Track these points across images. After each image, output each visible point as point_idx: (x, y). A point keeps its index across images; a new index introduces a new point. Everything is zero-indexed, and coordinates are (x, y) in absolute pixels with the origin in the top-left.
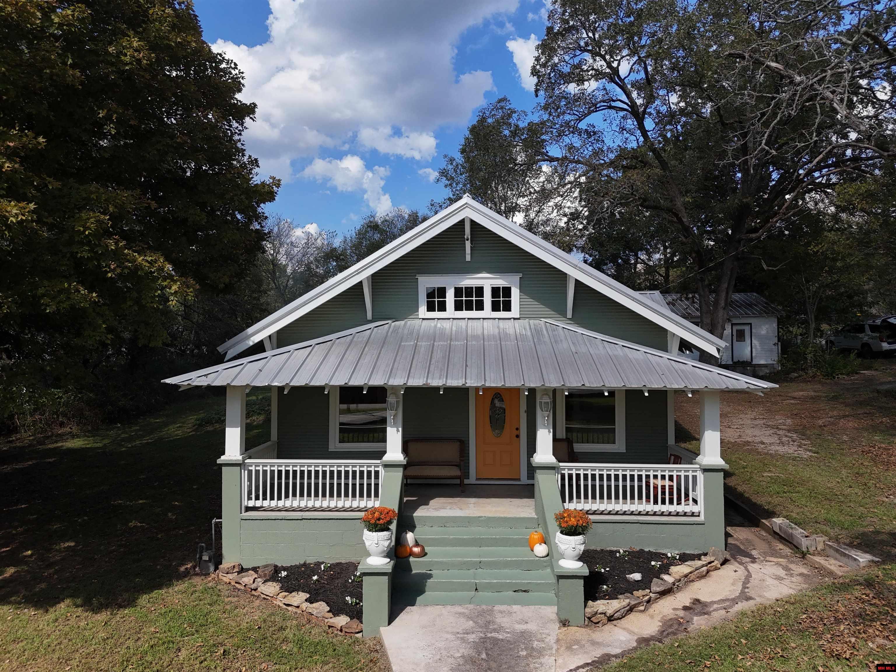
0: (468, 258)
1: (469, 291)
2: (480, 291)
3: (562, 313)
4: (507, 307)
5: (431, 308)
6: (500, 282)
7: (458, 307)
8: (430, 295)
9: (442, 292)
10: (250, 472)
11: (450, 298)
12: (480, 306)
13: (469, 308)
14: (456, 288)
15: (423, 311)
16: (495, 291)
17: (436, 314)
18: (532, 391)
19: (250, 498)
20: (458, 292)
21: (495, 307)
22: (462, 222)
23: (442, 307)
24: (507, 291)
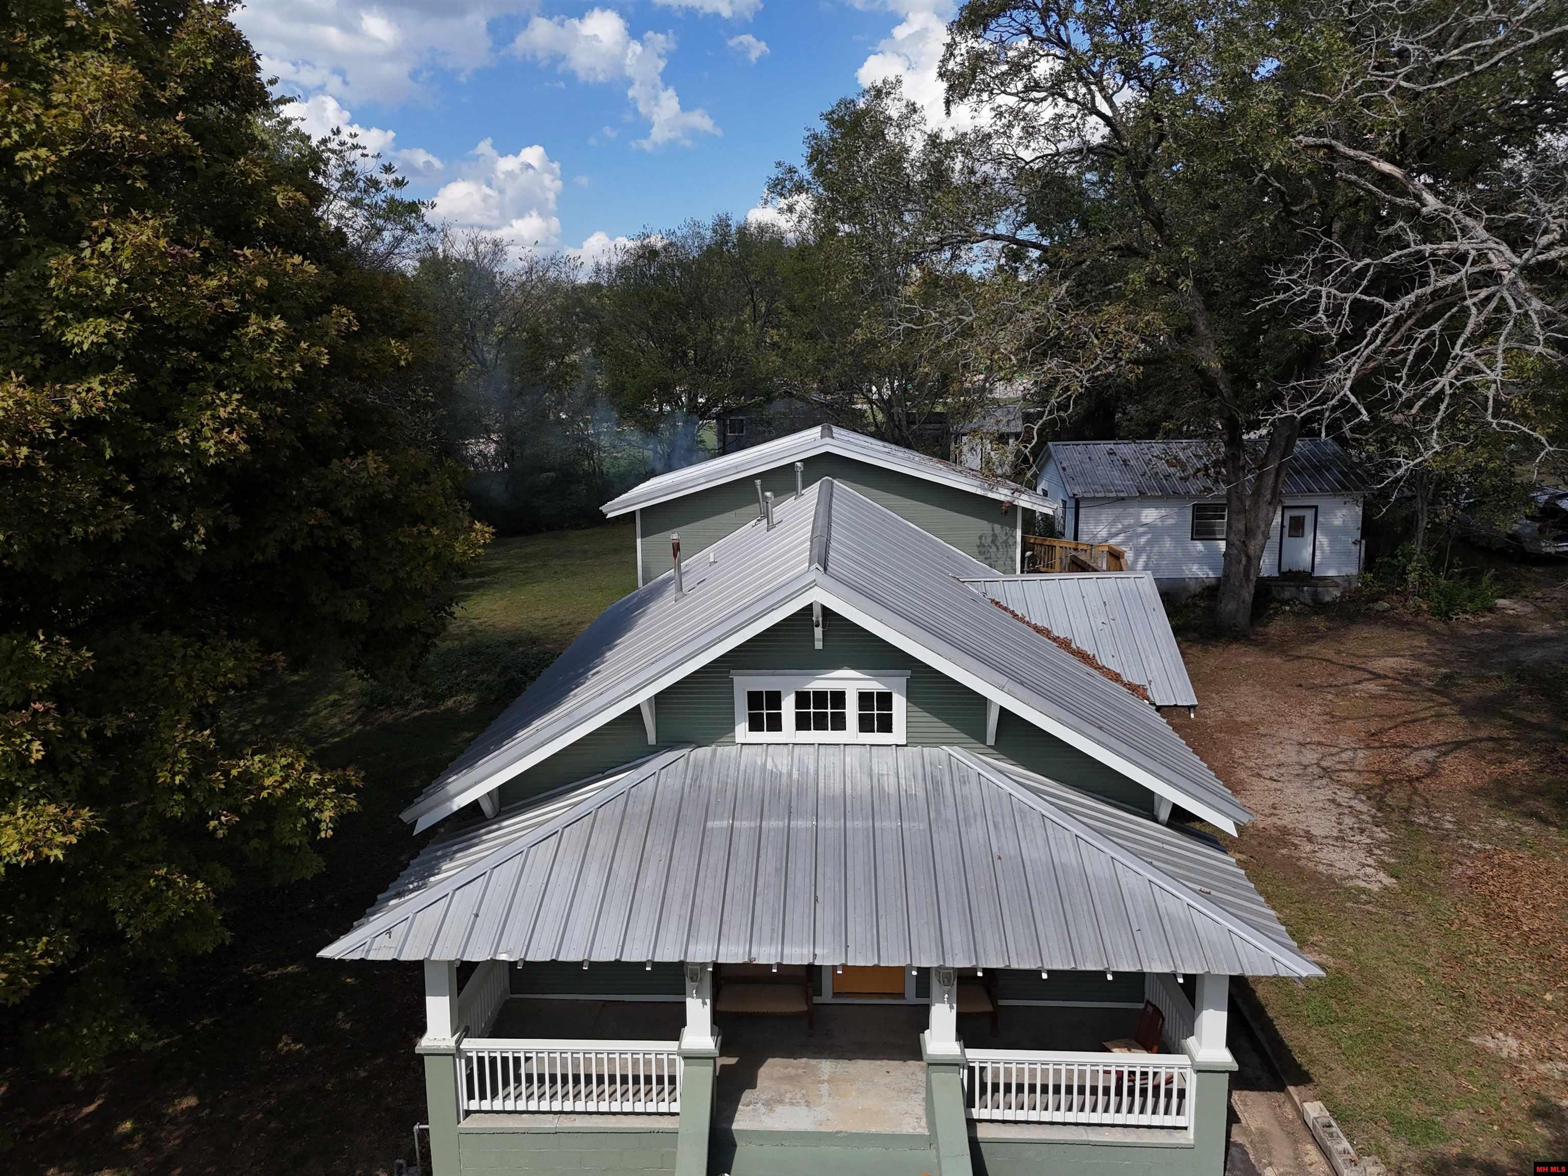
0: (819, 645)
1: (820, 697)
2: (839, 698)
4: (886, 725)
5: (755, 725)
6: (874, 686)
7: (802, 723)
8: (754, 699)
9: (775, 699)
11: (788, 709)
12: (839, 723)
13: (821, 725)
14: (798, 694)
15: (742, 732)
16: (865, 698)
17: (766, 736)
18: (924, 973)
20: (802, 699)
21: (865, 725)
23: (775, 724)
24: (885, 699)
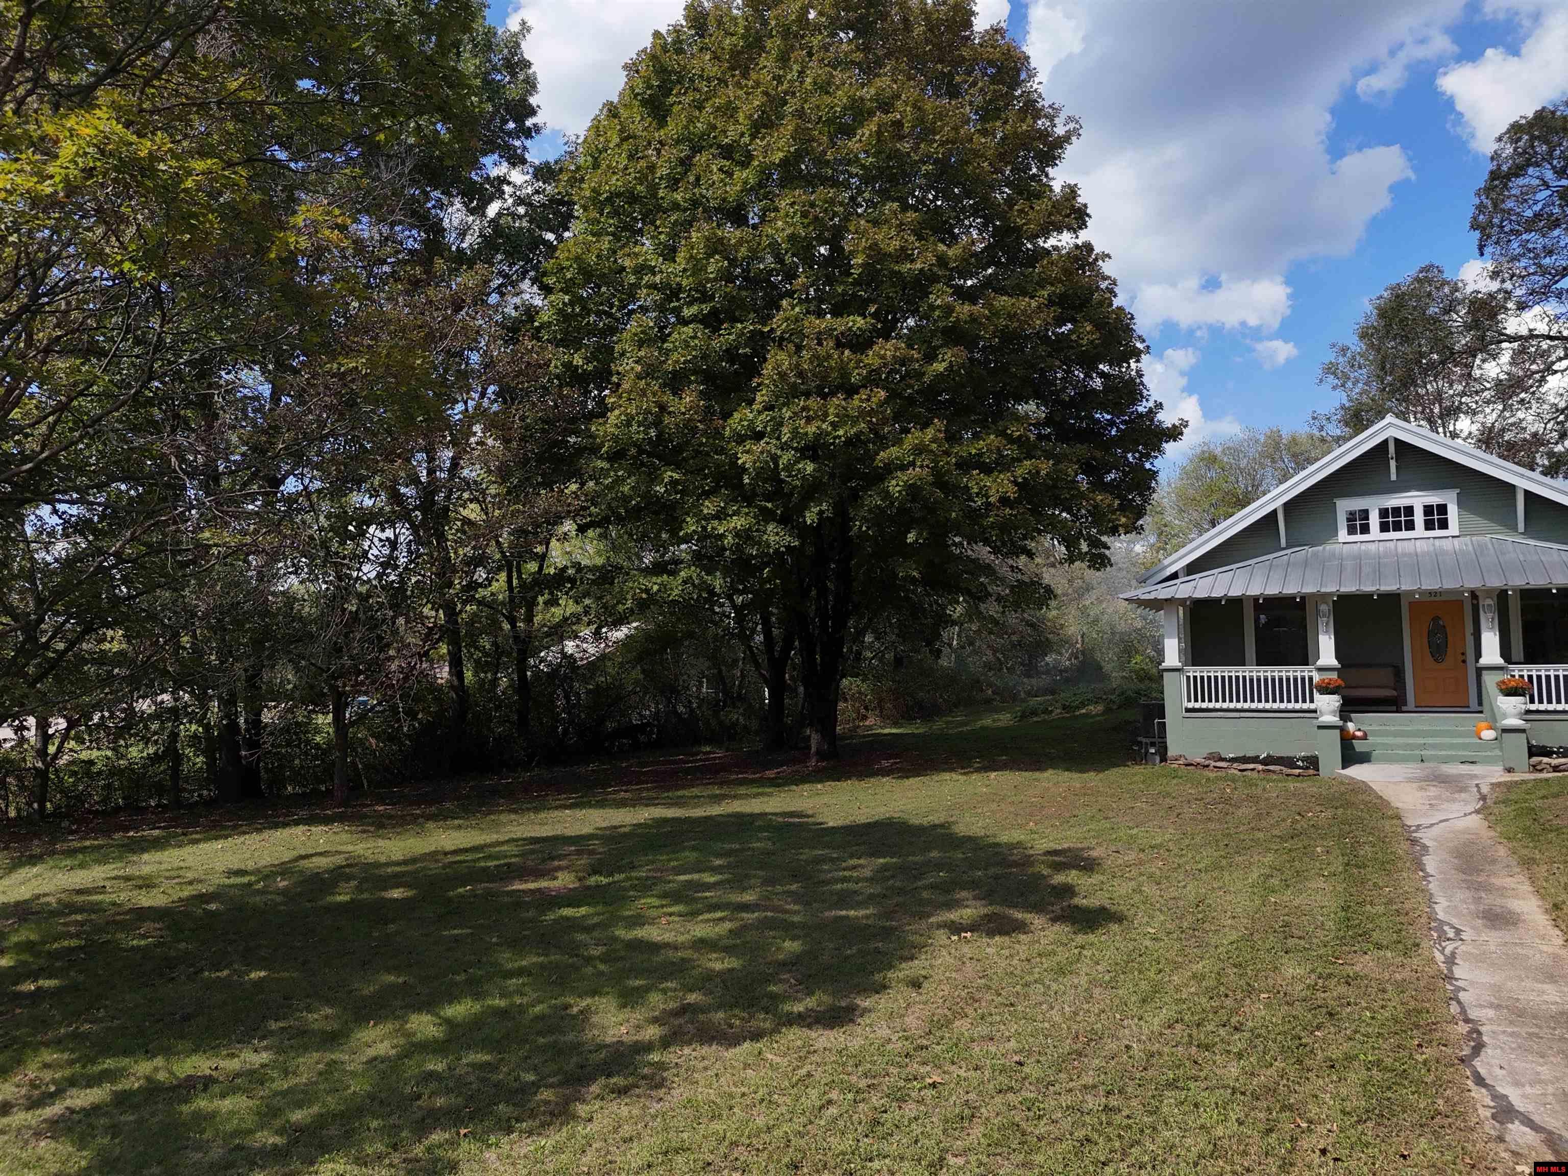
0: (1393, 477)
1: (1396, 511)
2: (1409, 510)
3: (1514, 528)
4: (1444, 525)
5: (1352, 530)
6: (1434, 499)
7: (1384, 528)
8: (1351, 517)
9: (1365, 514)
10: (1188, 677)
11: (1374, 520)
12: (1410, 526)
13: (1397, 527)
14: (1380, 510)
15: (1343, 534)
16: (1428, 510)
17: (1359, 537)
19: (1189, 700)
20: (1384, 513)
21: (1429, 526)
22: (1386, 442)
23: (1365, 529)
24: (1443, 509)
